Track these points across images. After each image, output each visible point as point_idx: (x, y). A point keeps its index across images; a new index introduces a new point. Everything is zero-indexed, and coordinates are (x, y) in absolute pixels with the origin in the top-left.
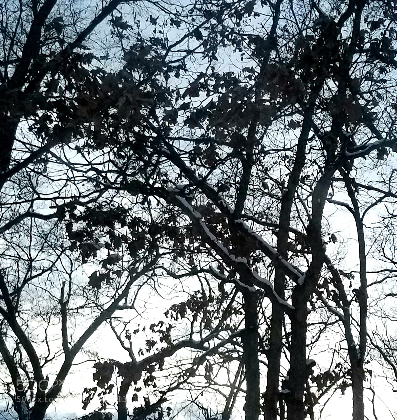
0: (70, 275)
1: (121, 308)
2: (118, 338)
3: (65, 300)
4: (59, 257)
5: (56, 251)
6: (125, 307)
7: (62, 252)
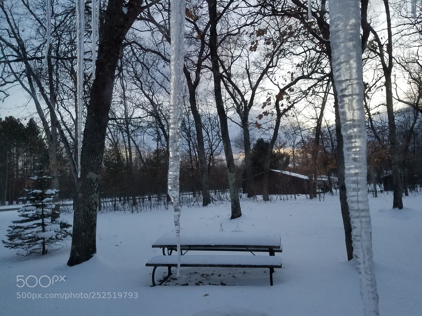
0: (248, 57)
1: (271, 67)
2: (271, 81)
3: (248, 69)
4: (242, 50)
5: (241, 47)
6: (273, 66)
7: (243, 48)
